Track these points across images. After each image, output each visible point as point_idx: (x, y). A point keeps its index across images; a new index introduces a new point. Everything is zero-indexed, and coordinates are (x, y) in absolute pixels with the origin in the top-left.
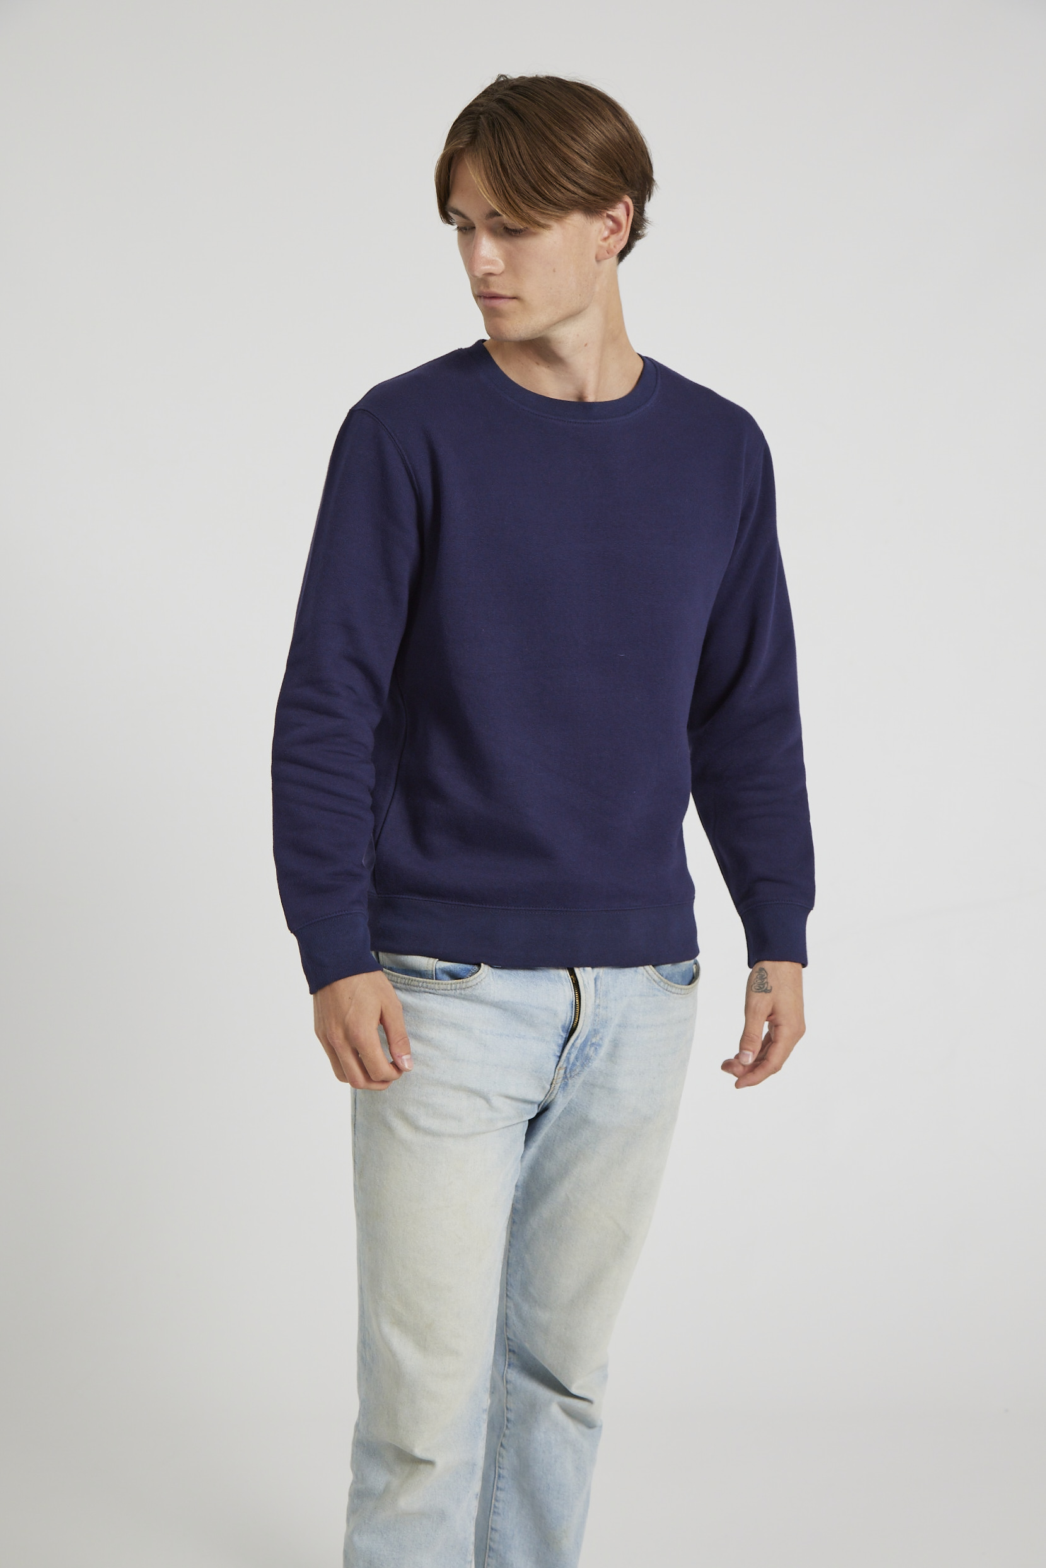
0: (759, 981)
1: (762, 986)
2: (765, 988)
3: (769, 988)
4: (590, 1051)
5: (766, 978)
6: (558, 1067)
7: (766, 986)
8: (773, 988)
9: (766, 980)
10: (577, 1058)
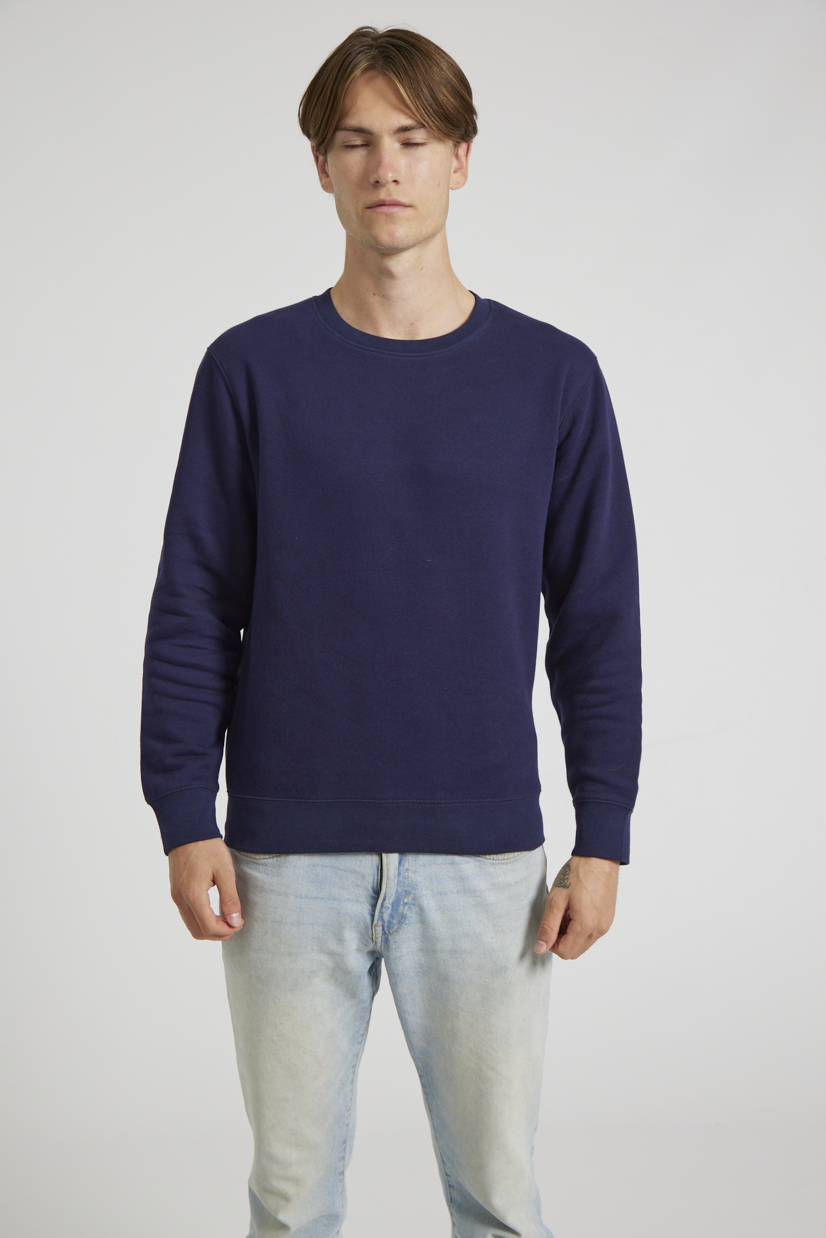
0: (562, 877)
1: (562, 882)
2: (564, 884)
3: (568, 884)
4: (406, 910)
5: (568, 874)
6: (373, 925)
7: (566, 881)
8: (571, 884)
9: (567, 877)
10: (392, 916)
